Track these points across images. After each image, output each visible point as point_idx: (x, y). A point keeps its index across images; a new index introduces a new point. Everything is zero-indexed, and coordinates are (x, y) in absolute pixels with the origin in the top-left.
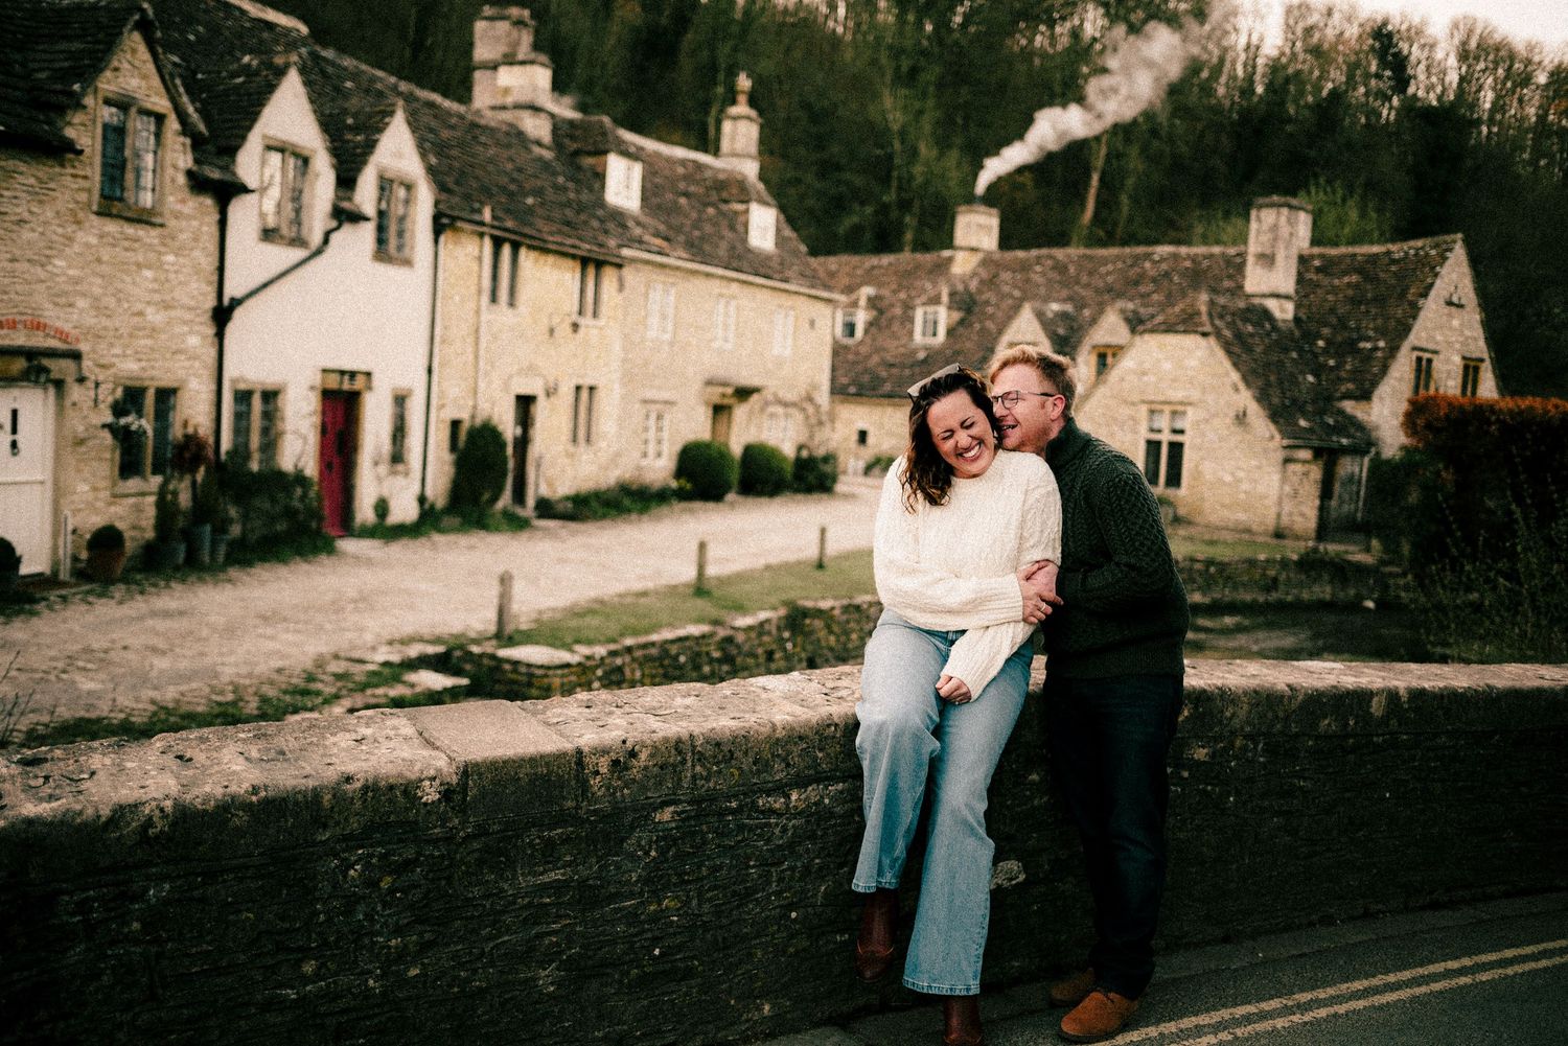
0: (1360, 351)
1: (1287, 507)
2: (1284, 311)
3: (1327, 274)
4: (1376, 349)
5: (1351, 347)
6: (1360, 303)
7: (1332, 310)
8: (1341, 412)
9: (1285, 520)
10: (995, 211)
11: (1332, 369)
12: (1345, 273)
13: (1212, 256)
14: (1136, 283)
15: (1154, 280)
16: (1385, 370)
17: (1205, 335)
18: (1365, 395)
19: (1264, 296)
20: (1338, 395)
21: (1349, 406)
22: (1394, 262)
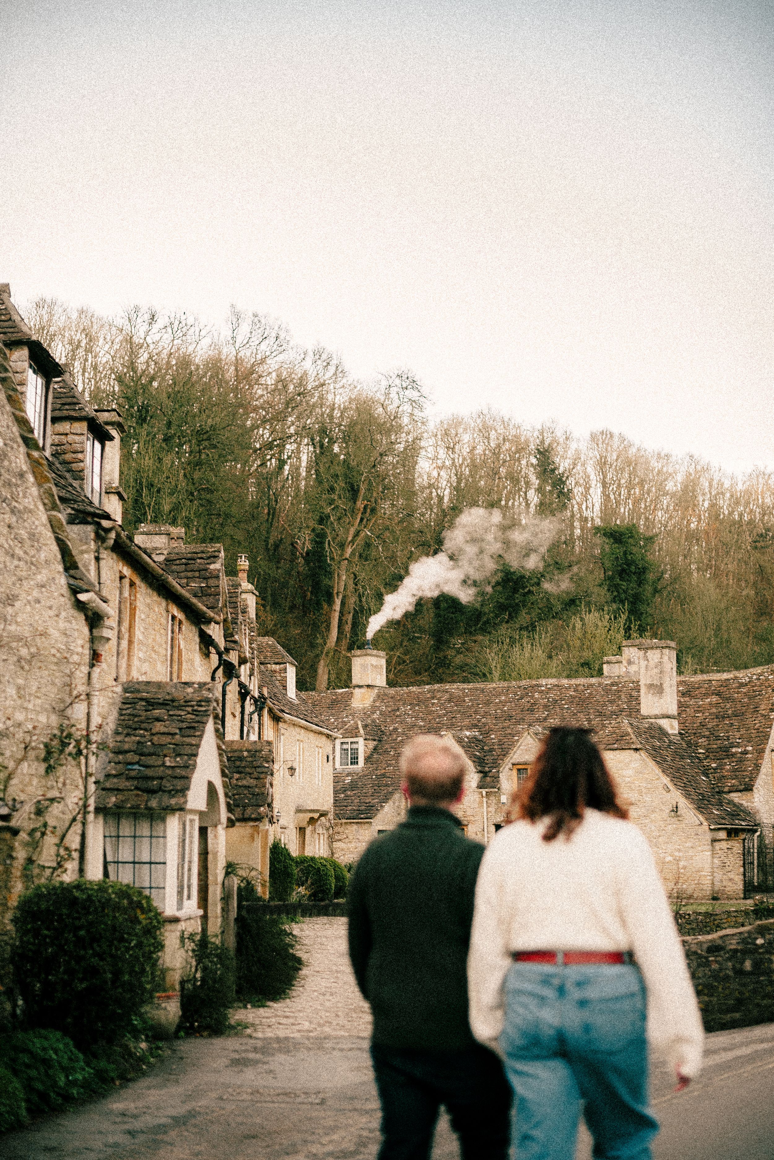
0: (733, 755)
1: (718, 876)
2: (672, 727)
3: (691, 697)
4: (746, 753)
5: (725, 752)
6: (723, 717)
7: (702, 725)
8: (731, 802)
9: (718, 886)
10: (382, 653)
11: (715, 769)
12: (706, 695)
13: (592, 685)
14: (531, 710)
15: (546, 706)
16: (757, 767)
17: (636, 750)
18: (748, 788)
19: (656, 717)
20: (726, 789)
21: (735, 797)
22: (742, 685)
